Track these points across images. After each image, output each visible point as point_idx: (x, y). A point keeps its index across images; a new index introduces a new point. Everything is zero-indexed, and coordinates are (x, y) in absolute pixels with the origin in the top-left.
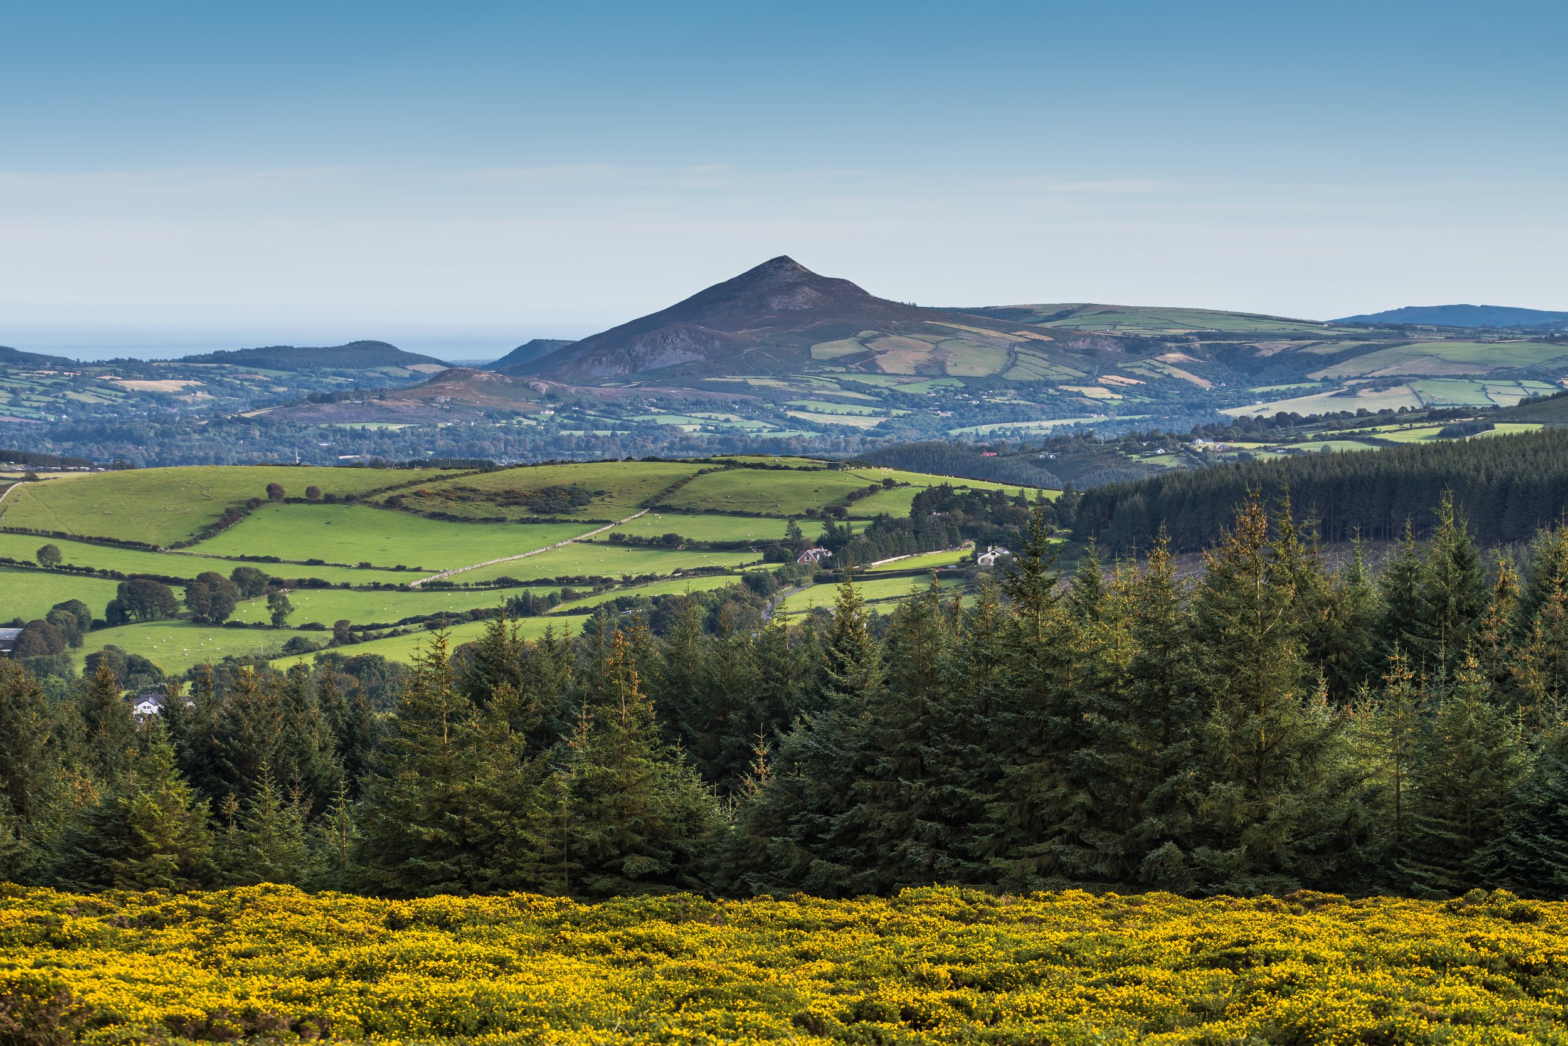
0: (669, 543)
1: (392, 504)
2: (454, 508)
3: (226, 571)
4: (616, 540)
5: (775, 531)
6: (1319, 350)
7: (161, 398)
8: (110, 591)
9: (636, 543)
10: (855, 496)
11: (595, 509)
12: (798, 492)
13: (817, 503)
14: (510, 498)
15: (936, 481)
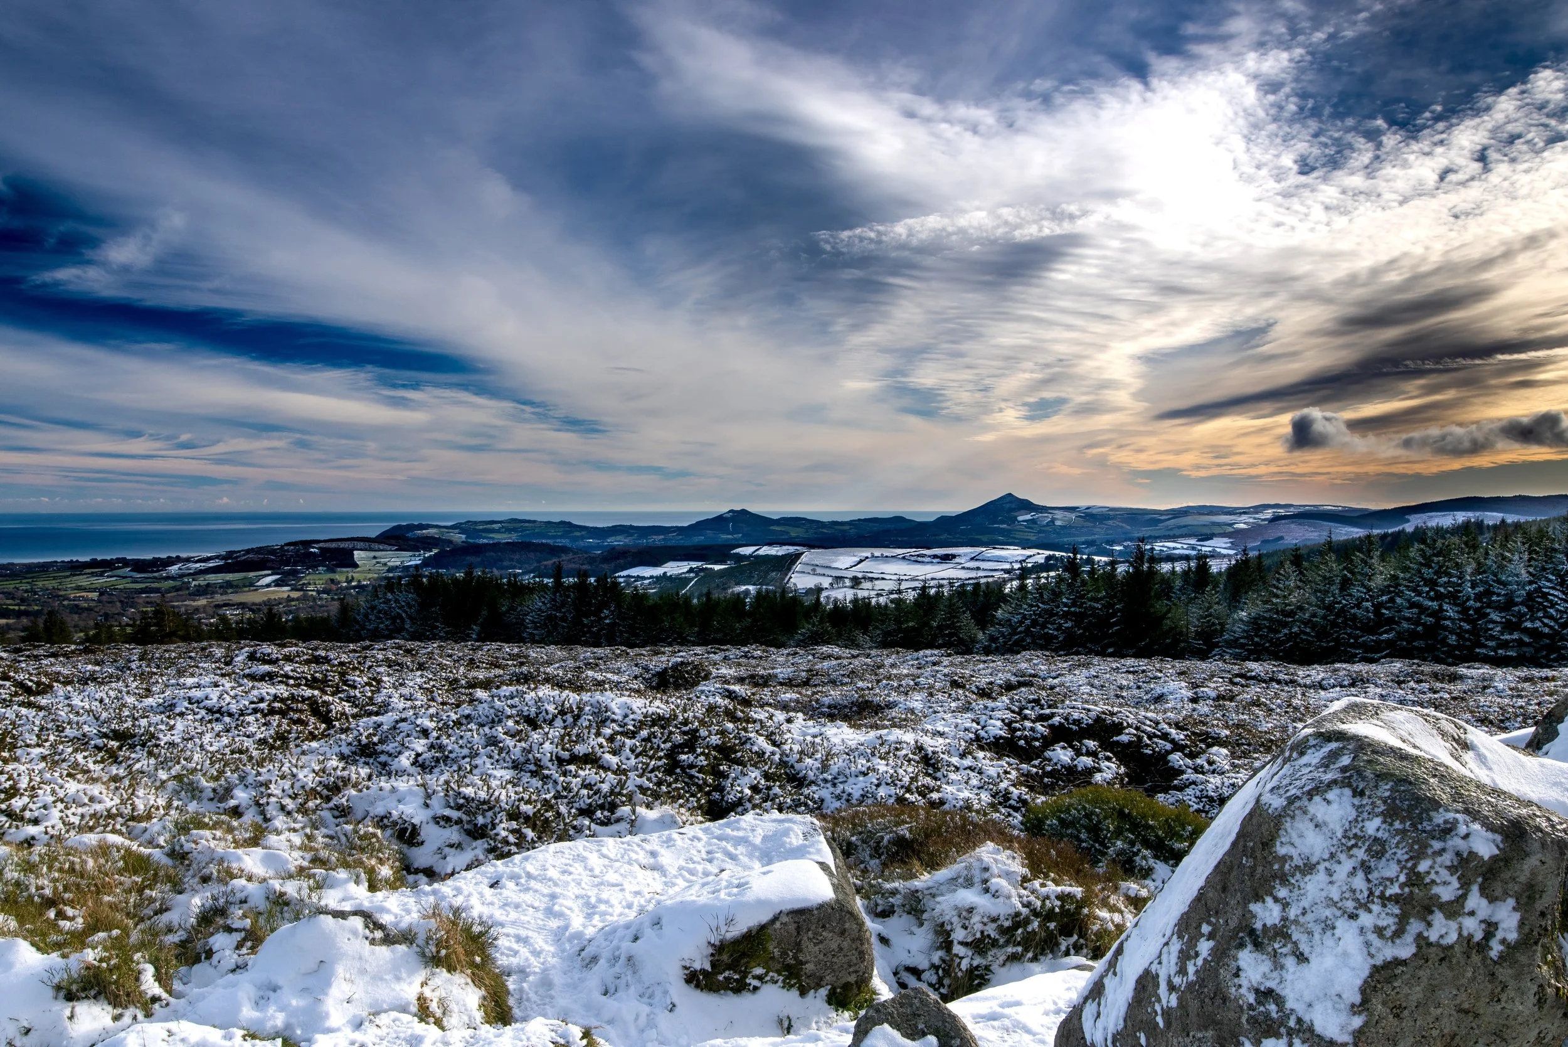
0: (978, 569)
1: (904, 558)
2: (920, 559)
3: (860, 575)
4: (963, 568)
5: (1007, 566)
6: (1163, 518)
7: (845, 531)
8: (830, 580)
9: (968, 569)
10: (1030, 556)
11: (957, 560)
12: (1013, 556)
13: (1020, 558)
14: (935, 556)
15: (1051, 553)
